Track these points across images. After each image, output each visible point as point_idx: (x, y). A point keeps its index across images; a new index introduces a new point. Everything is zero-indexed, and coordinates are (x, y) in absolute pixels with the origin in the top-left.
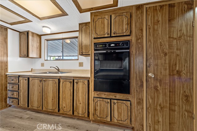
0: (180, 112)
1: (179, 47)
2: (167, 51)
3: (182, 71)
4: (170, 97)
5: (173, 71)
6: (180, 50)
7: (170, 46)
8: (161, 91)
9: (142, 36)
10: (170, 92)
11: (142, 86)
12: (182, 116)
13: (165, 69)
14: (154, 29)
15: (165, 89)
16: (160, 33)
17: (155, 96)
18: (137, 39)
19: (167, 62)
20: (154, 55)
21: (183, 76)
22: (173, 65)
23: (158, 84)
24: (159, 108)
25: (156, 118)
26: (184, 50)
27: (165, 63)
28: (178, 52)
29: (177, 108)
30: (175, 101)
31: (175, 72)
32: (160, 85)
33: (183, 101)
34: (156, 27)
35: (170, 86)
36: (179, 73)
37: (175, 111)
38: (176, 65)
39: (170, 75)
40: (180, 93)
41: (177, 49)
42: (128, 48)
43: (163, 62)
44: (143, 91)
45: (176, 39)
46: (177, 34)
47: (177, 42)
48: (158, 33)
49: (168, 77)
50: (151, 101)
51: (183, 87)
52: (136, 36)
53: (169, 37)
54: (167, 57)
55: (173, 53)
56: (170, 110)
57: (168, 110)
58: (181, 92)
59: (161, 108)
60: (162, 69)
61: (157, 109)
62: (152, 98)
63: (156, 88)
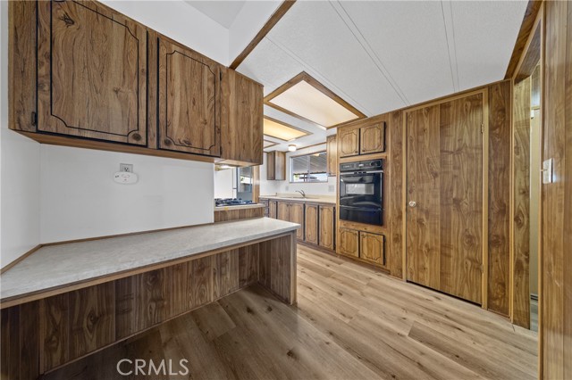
0: (458, 259)
1: (458, 165)
2: (438, 171)
3: (462, 199)
4: (441, 236)
5: (447, 199)
6: (459, 168)
7: (443, 163)
8: (428, 227)
9: (401, 152)
10: (442, 228)
11: (400, 217)
12: (462, 266)
13: (435, 197)
14: (418, 140)
15: (435, 224)
16: (427, 145)
17: (418, 234)
18: (395, 156)
19: (438, 186)
20: (418, 177)
21: (465, 206)
22: (447, 191)
23: (424, 217)
24: (424, 249)
25: (421, 263)
26: (465, 169)
27: (435, 188)
28: (457, 172)
29: (453, 253)
30: (450, 242)
31: (451, 201)
32: (427, 218)
33: (463, 244)
34: (421, 138)
35: (442, 220)
36: (457, 202)
37: (450, 256)
38: (452, 190)
39: (442, 204)
40: (459, 231)
41: (454, 168)
42: (381, 169)
43: (432, 186)
44: (401, 224)
45: (452, 153)
46: (455, 146)
47: (454, 158)
48: (425, 146)
49: (439, 208)
50: (412, 238)
51: (464, 224)
52: (393, 152)
53: (442, 151)
54: (438, 179)
55: (448, 173)
56: (441, 253)
57: (438, 254)
58: (461, 230)
59: (429, 250)
60: (430, 196)
61: (422, 251)
62: (414, 235)
63: (420, 222)
